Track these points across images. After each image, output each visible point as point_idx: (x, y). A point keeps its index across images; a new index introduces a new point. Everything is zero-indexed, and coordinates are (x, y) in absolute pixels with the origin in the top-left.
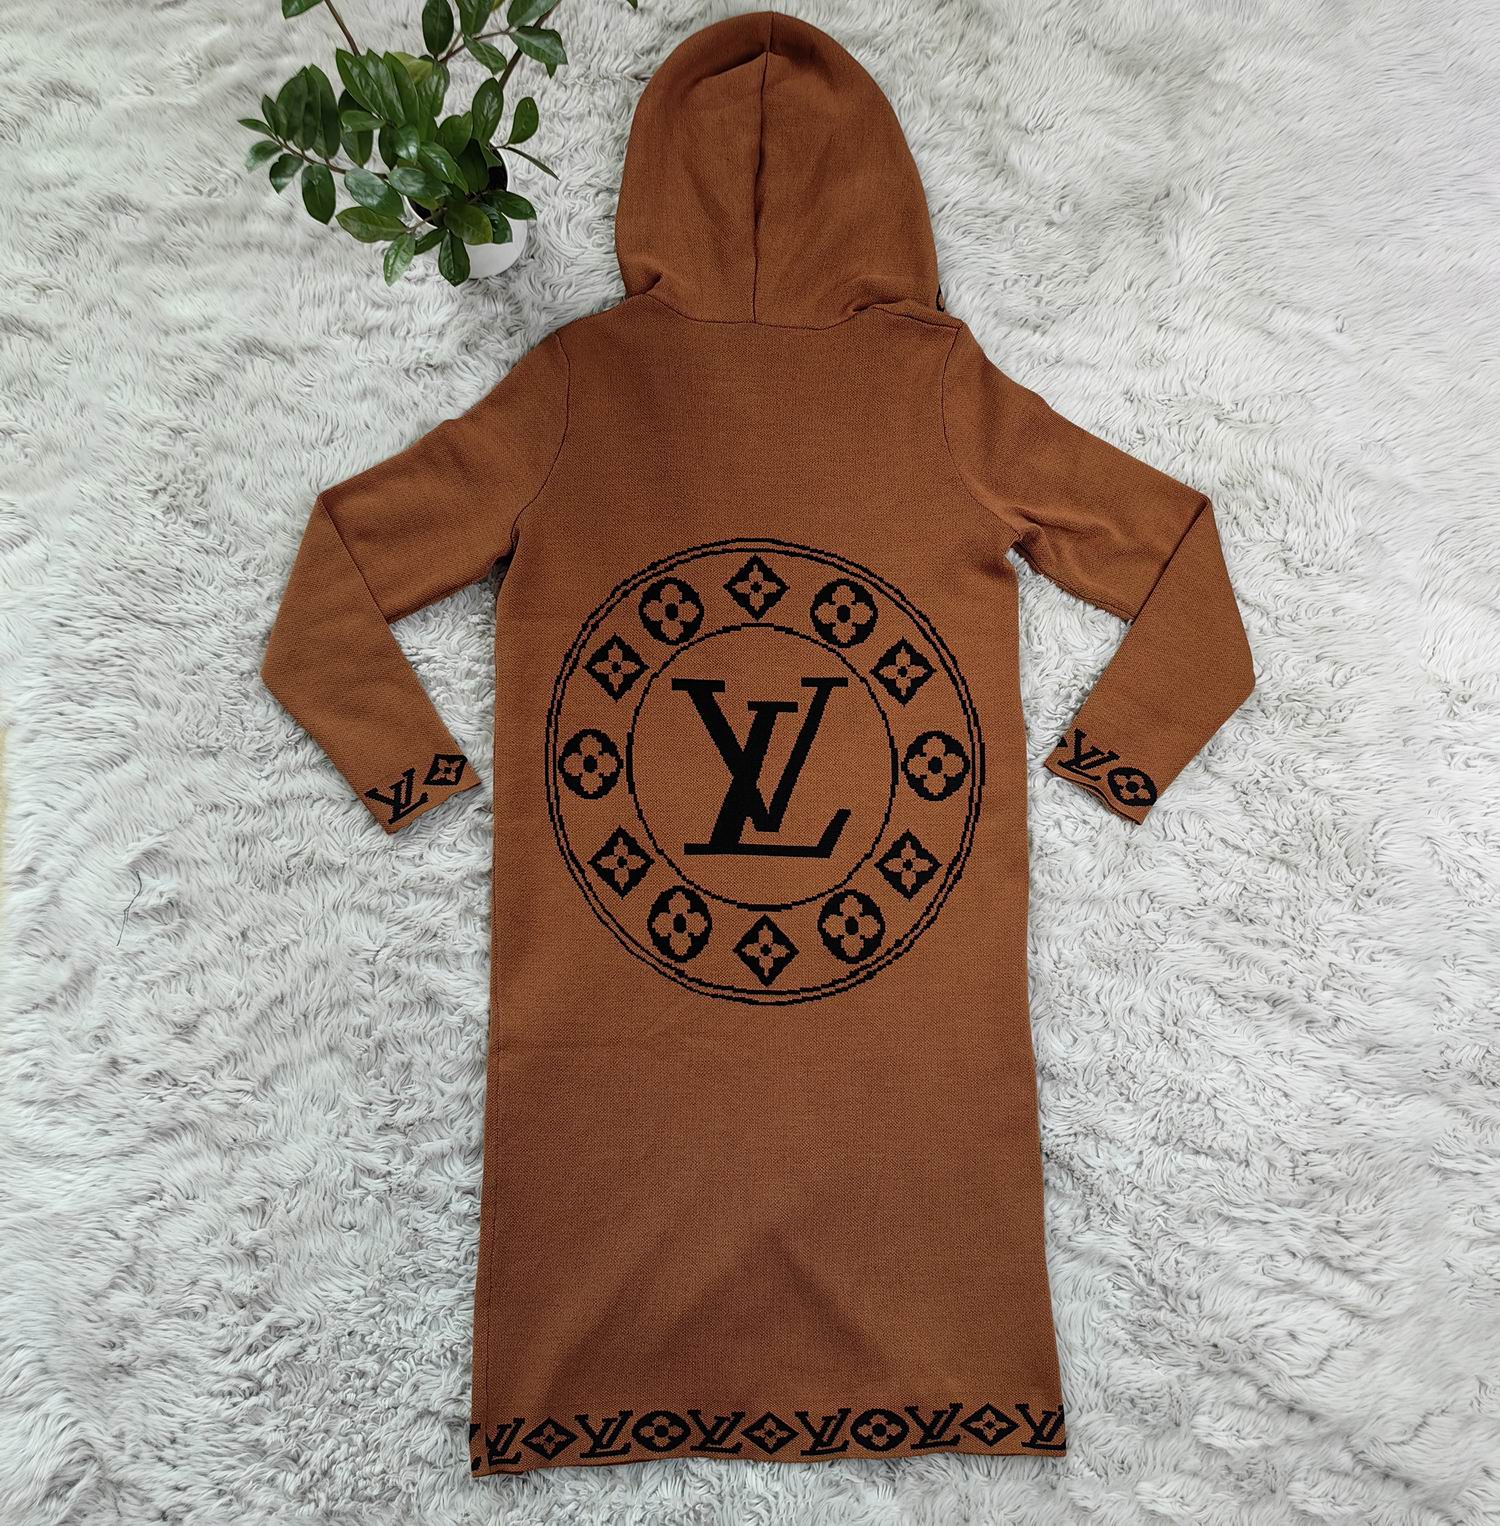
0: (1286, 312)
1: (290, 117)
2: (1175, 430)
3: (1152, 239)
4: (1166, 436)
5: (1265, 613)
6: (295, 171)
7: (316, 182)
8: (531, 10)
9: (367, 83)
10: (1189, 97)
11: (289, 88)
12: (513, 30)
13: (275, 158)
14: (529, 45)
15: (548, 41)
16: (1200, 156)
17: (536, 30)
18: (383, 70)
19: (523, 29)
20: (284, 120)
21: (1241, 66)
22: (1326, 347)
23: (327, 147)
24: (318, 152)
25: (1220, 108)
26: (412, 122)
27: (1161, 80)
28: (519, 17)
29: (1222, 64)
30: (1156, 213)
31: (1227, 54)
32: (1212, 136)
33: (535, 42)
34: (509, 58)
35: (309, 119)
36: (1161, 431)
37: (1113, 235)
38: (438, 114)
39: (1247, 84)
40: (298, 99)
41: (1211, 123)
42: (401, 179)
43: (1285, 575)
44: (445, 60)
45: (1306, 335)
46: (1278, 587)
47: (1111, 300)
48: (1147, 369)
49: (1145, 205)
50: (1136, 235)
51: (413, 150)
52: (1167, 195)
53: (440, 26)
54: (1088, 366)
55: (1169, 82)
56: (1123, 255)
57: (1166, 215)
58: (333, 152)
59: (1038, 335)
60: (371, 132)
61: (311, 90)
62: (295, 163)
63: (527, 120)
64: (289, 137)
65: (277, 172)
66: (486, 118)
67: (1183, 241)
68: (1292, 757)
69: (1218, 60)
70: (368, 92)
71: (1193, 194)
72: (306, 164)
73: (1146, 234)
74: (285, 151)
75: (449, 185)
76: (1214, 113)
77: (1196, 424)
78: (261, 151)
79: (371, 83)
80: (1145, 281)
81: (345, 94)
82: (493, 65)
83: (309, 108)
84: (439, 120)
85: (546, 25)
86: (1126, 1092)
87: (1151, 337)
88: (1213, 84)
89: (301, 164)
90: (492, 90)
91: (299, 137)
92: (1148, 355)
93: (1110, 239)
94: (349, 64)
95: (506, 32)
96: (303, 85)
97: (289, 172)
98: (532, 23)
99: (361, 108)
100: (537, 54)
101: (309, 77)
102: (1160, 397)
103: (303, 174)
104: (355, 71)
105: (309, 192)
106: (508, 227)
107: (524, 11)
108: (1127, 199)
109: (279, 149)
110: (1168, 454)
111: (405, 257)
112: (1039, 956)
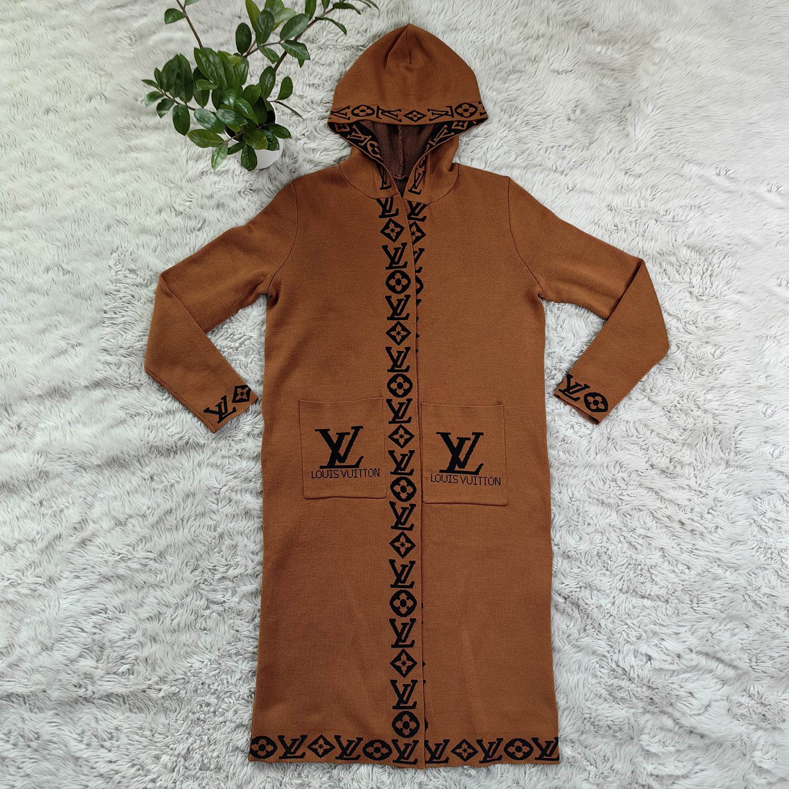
0: (691, 165)
1: (168, 80)
2: (633, 225)
3: (622, 128)
4: (629, 228)
5: (679, 319)
6: (170, 107)
7: (180, 114)
8: (292, 32)
9: (209, 66)
10: (641, 55)
11: (168, 66)
12: (283, 42)
13: (159, 101)
14: (291, 50)
15: (300, 48)
16: (647, 85)
17: (295, 43)
18: (217, 60)
19: (288, 42)
20: (165, 81)
21: (667, 40)
22: (711, 183)
23: (186, 96)
24: (182, 99)
25: (657, 61)
26: (230, 87)
27: (627, 47)
28: (285, 35)
29: (658, 39)
30: (624, 114)
31: (661, 33)
32: (653, 75)
33: (294, 48)
34: (280, 56)
35: (178, 81)
36: (626, 225)
37: (602, 126)
38: (243, 84)
39: (670, 48)
40: (173, 71)
41: (652, 69)
42: (223, 115)
43: (691, 300)
44: (246, 57)
45: (701, 177)
46: (687, 306)
47: (601, 159)
48: (620, 194)
49: (618, 110)
50: (614, 125)
51: (232, 101)
52: (630, 105)
53: (245, 39)
54: (588, 192)
55: (631, 48)
56: (607, 136)
57: (629, 115)
58: (189, 99)
59: (563, 176)
60: (209, 91)
61: (180, 67)
62: (170, 103)
63: (287, 88)
64: (168, 91)
65: (160, 107)
66: (267, 86)
67: (638, 129)
68: (693, 393)
69: (656, 36)
70: (210, 70)
71: (643, 105)
72: (176, 104)
73: (619, 125)
74: (165, 97)
75: (247, 119)
76: (654, 64)
77: (645, 222)
78: (152, 97)
79: (212, 66)
80: (618, 149)
81: (197, 70)
82: (272, 59)
83: (178, 76)
84: (244, 87)
85: (300, 41)
86: (606, 565)
87: (621, 178)
88: (654, 49)
89: (173, 104)
90: (270, 72)
91: (172, 91)
92: (620, 187)
93: (600, 129)
94: (200, 56)
95: (279, 43)
96: (176, 63)
97: (167, 108)
98: (292, 39)
99: (205, 78)
100: (295, 54)
101: (179, 60)
102: (626, 208)
103: (174, 109)
104: (203, 60)
105: (176, 119)
106: (277, 142)
107: (289, 32)
108: (609, 107)
109: (161, 96)
110: (630, 237)
111: (223, 156)
112: (562, 494)
